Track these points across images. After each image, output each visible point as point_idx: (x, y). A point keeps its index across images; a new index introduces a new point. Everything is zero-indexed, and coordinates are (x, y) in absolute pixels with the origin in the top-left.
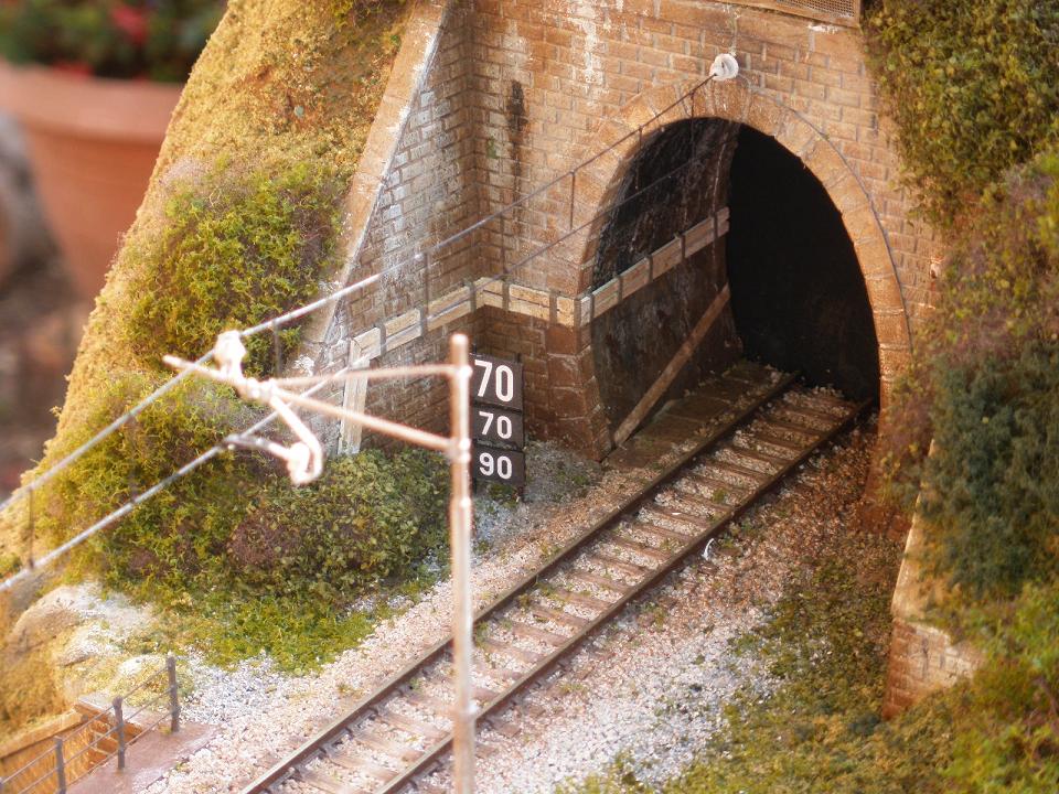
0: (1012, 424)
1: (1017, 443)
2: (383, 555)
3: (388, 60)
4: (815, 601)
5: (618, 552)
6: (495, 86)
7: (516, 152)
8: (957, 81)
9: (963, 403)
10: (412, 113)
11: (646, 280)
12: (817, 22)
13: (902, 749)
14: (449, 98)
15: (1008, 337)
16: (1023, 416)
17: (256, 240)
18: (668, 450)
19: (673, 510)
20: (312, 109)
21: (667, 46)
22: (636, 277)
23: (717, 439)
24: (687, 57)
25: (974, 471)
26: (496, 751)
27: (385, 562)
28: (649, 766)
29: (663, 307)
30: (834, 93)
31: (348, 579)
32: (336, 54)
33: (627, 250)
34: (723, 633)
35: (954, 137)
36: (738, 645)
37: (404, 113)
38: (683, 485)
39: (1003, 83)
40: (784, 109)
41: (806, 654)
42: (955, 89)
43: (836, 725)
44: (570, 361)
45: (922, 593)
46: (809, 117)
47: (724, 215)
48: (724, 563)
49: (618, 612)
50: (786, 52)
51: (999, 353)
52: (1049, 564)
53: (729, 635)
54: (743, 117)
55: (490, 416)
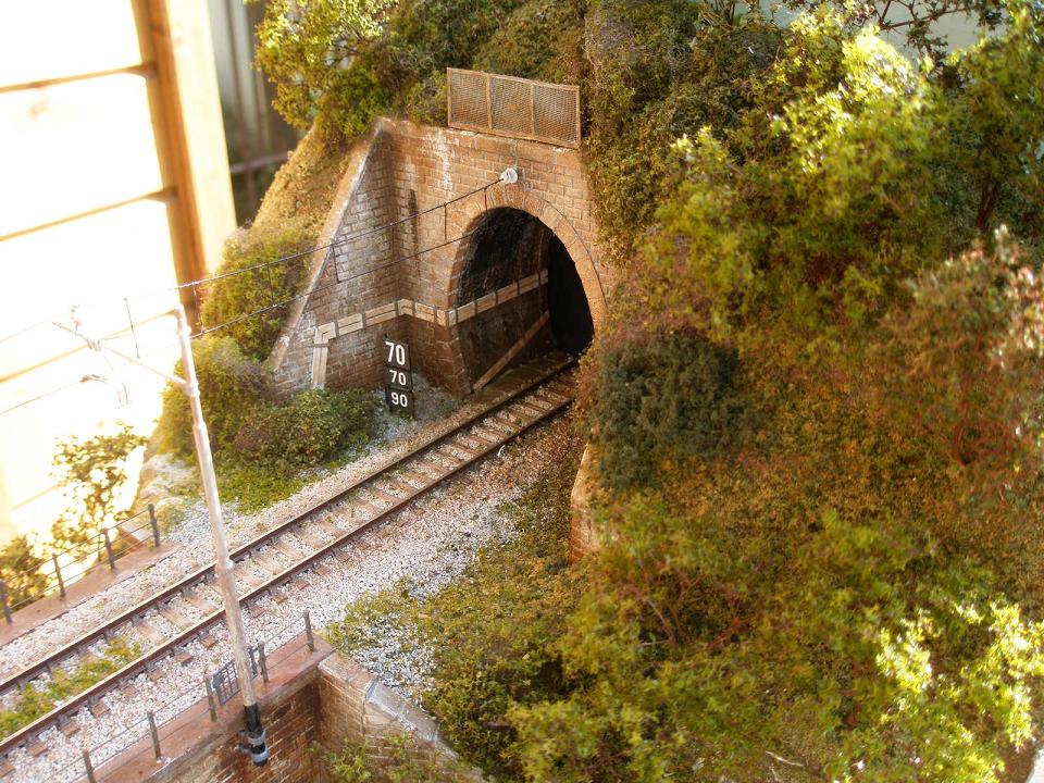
0: (643, 388)
1: (644, 400)
2: (319, 446)
3: (341, 177)
4: (553, 485)
5: (452, 450)
6: (402, 193)
7: (414, 231)
8: (625, 174)
9: (613, 372)
10: (350, 204)
11: (494, 304)
12: (558, 147)
13: (569, 587)
14: (377, 199)
15: (645, 334)
16: (650, 383)
17: (261, 270)
18: (501, 394)
19: (491, 427)
20: (305, 203)
21: (483, 166)
22: (487, 302)
23: (527, 390)
24: (492, 171)
25: (619, 416)
26: (330, 571)
27: (320, 450)
28: (422, 585)
29: (506, 320)
30: (570, 190)
31: (299, 459)
32: (318, 173)
33: (481, 287)
34: (493, 502)
35: (623, 208)
36: (499, 510)
37: (345, 204)
38: (502, 415)
39: (652, 173)
40: (543, 201)
41: (539, 517)
42: (624, 178)
43: (539, 565)
44: (446, 345)
45: (588, 491)
46: (556, 205)
47: (545, 274)
48: (508, 460)
49: (437, 485)
50: (543, 167)
51: (638, 341)
52: (664, 478)
53: (496, 503)
54: (521, 206)
55: (395, 373)
